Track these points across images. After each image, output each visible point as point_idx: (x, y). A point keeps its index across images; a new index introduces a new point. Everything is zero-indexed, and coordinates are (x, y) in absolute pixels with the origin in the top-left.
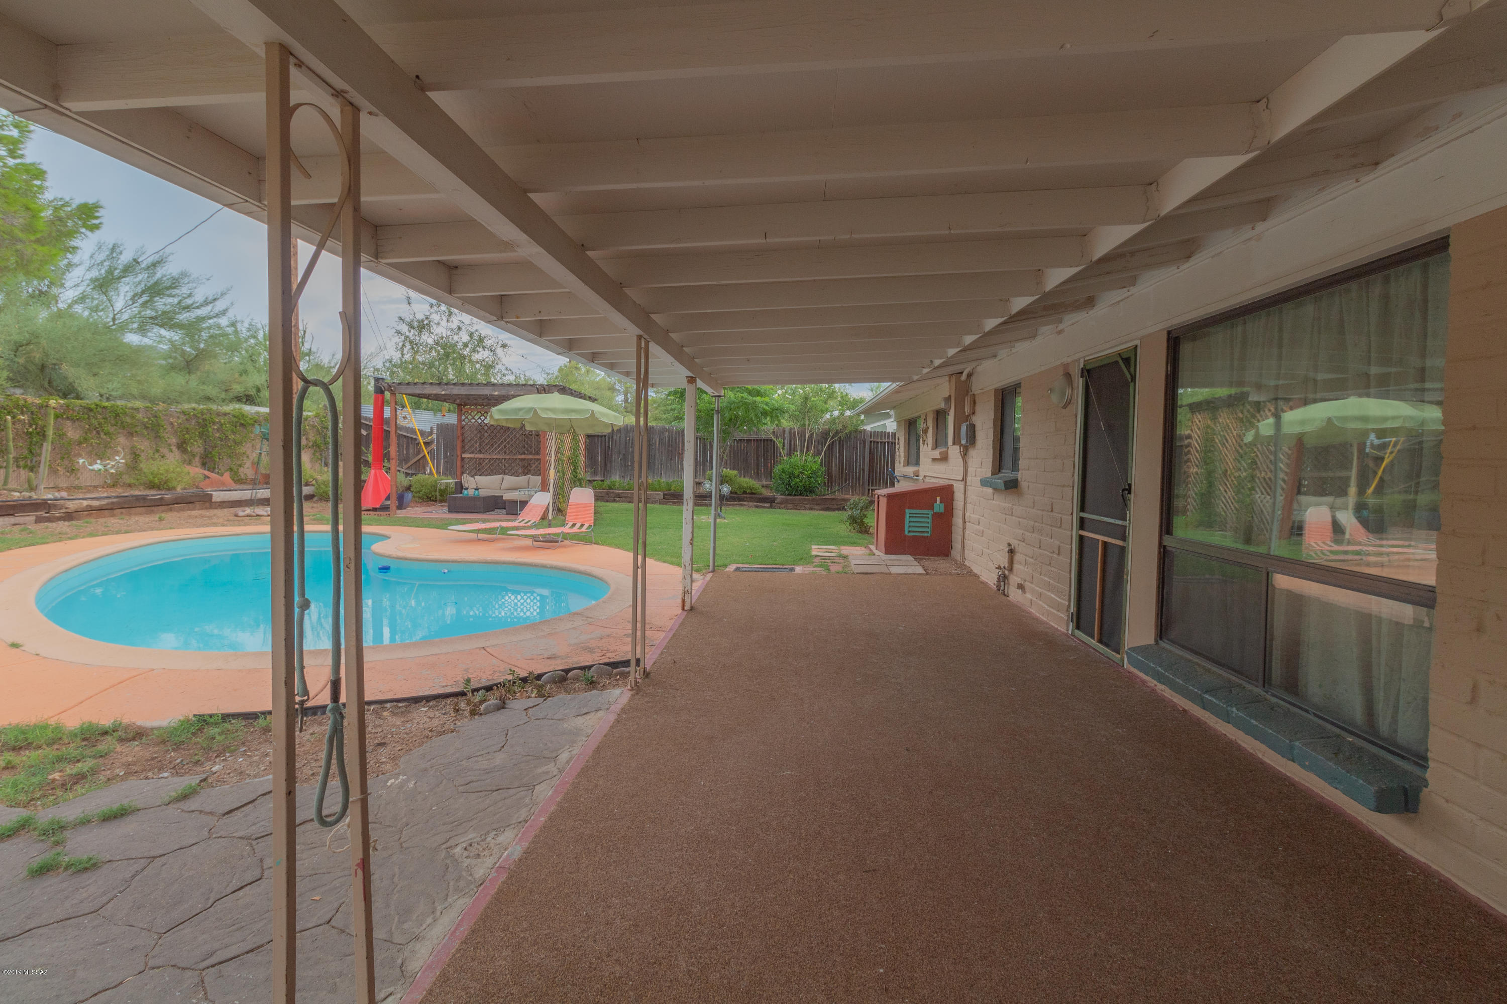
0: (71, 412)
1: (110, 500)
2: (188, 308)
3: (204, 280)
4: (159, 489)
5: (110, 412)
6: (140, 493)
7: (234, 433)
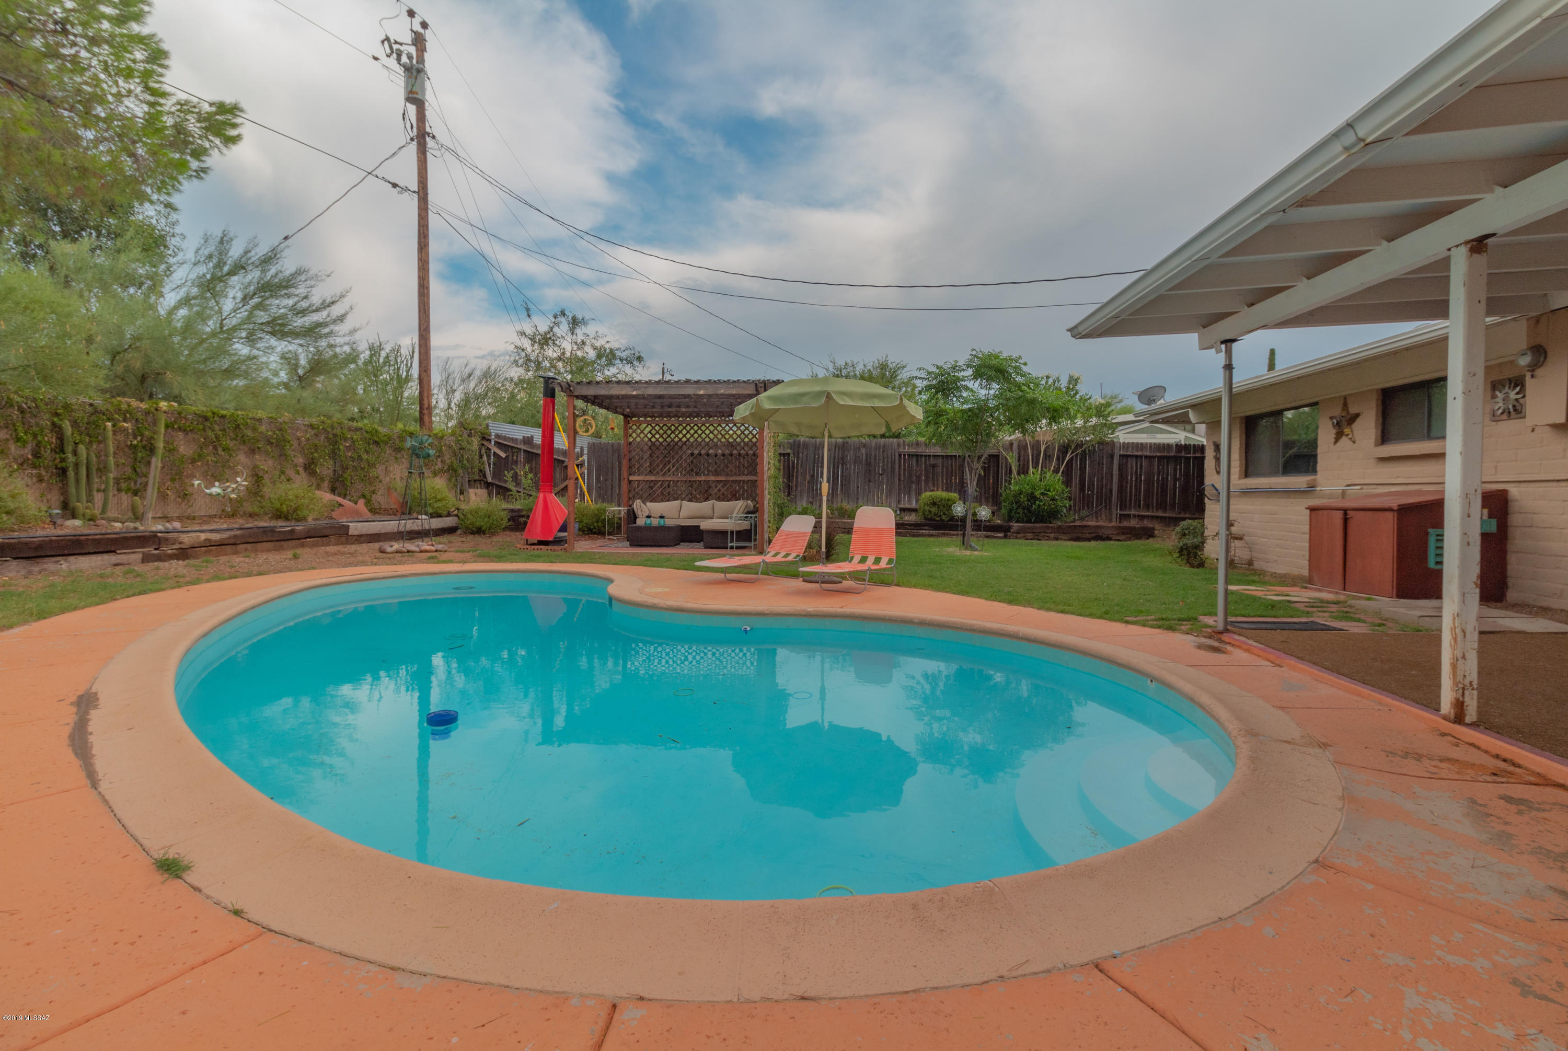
0: (183, 422)
1: (233, 533)
2: (303, 312)
3: (324, 277)
4: (287, 519)
5: (229, 423)
6: (265, 524)
7: (367, 452)
